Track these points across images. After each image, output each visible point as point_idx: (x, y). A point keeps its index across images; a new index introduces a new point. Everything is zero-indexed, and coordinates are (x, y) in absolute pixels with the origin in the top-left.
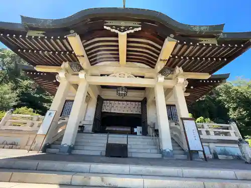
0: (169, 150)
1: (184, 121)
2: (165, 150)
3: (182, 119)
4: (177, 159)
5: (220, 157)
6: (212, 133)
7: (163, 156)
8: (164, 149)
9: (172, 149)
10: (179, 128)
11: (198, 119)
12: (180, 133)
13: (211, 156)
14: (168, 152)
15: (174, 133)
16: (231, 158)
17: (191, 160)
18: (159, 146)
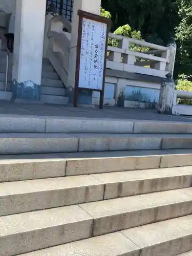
0: (31, 85)
1: (84, 19)
2: (22, 84)
3: (82, 14)
4: (46, 104)
5: (127, 104)
6: (131, 60)
7: (14, 97)
8: (19, 81)
9: (39, 82)
10: (69, 39)
11: (120, 29)
12: (68, 50)
13: (113, 102)
14: (30, 88)
15: (56, 49)
16: (143, 105)
17: (75, 106)
18: (10, 75)
